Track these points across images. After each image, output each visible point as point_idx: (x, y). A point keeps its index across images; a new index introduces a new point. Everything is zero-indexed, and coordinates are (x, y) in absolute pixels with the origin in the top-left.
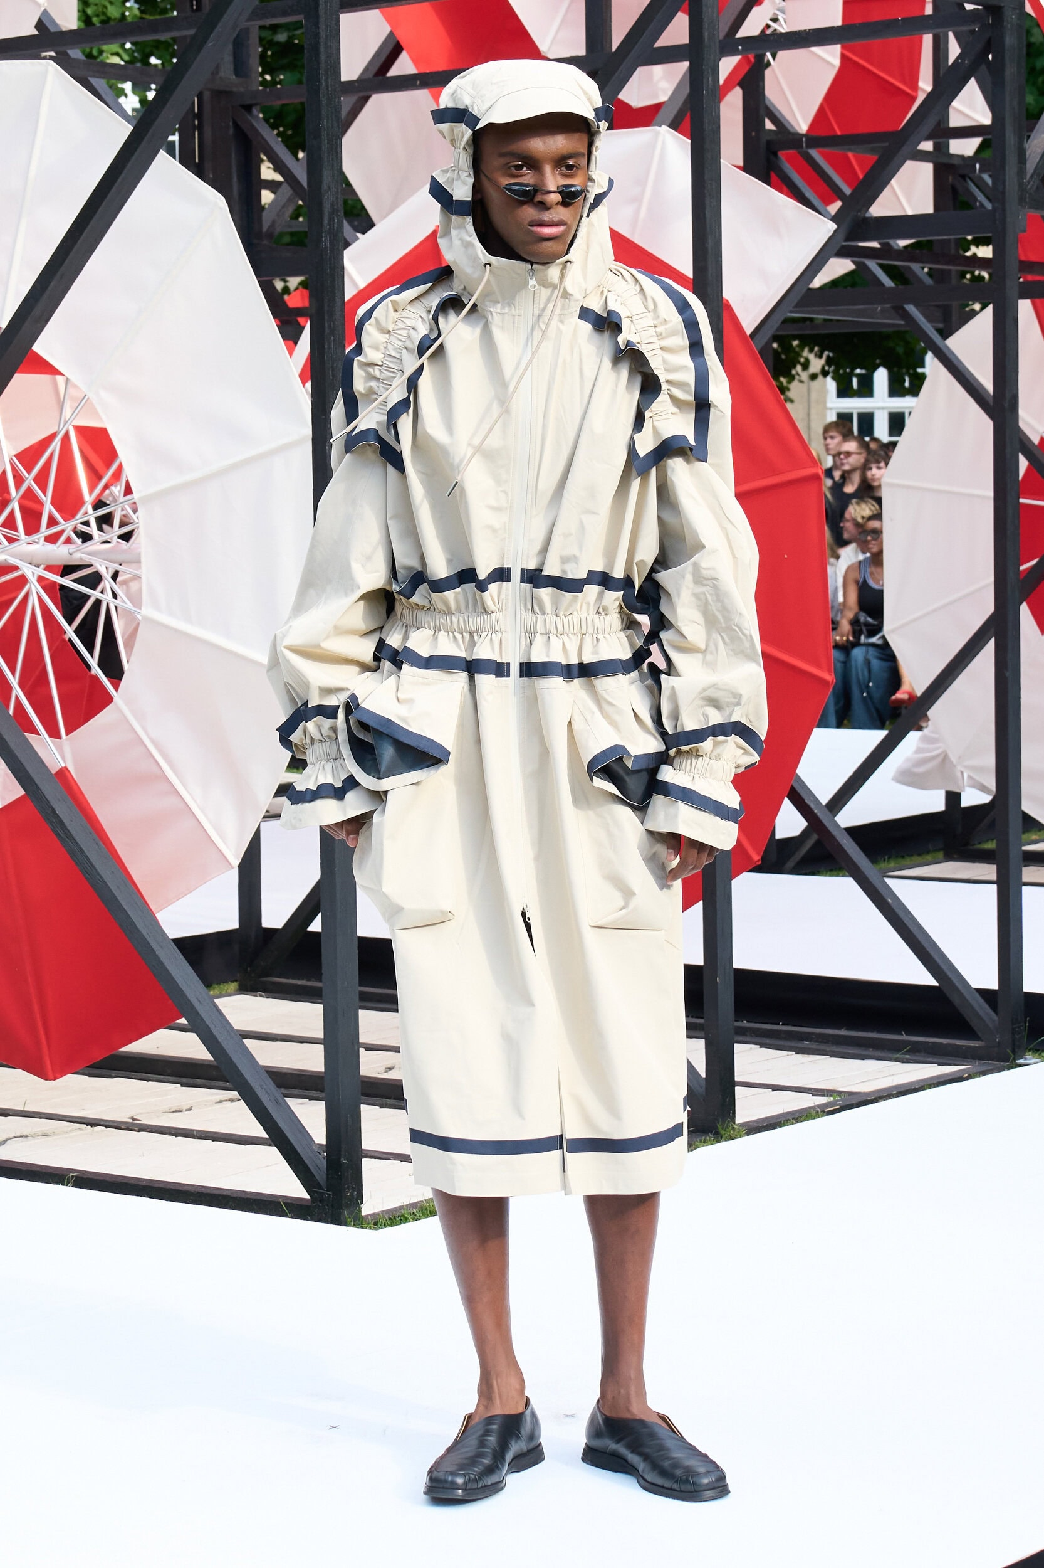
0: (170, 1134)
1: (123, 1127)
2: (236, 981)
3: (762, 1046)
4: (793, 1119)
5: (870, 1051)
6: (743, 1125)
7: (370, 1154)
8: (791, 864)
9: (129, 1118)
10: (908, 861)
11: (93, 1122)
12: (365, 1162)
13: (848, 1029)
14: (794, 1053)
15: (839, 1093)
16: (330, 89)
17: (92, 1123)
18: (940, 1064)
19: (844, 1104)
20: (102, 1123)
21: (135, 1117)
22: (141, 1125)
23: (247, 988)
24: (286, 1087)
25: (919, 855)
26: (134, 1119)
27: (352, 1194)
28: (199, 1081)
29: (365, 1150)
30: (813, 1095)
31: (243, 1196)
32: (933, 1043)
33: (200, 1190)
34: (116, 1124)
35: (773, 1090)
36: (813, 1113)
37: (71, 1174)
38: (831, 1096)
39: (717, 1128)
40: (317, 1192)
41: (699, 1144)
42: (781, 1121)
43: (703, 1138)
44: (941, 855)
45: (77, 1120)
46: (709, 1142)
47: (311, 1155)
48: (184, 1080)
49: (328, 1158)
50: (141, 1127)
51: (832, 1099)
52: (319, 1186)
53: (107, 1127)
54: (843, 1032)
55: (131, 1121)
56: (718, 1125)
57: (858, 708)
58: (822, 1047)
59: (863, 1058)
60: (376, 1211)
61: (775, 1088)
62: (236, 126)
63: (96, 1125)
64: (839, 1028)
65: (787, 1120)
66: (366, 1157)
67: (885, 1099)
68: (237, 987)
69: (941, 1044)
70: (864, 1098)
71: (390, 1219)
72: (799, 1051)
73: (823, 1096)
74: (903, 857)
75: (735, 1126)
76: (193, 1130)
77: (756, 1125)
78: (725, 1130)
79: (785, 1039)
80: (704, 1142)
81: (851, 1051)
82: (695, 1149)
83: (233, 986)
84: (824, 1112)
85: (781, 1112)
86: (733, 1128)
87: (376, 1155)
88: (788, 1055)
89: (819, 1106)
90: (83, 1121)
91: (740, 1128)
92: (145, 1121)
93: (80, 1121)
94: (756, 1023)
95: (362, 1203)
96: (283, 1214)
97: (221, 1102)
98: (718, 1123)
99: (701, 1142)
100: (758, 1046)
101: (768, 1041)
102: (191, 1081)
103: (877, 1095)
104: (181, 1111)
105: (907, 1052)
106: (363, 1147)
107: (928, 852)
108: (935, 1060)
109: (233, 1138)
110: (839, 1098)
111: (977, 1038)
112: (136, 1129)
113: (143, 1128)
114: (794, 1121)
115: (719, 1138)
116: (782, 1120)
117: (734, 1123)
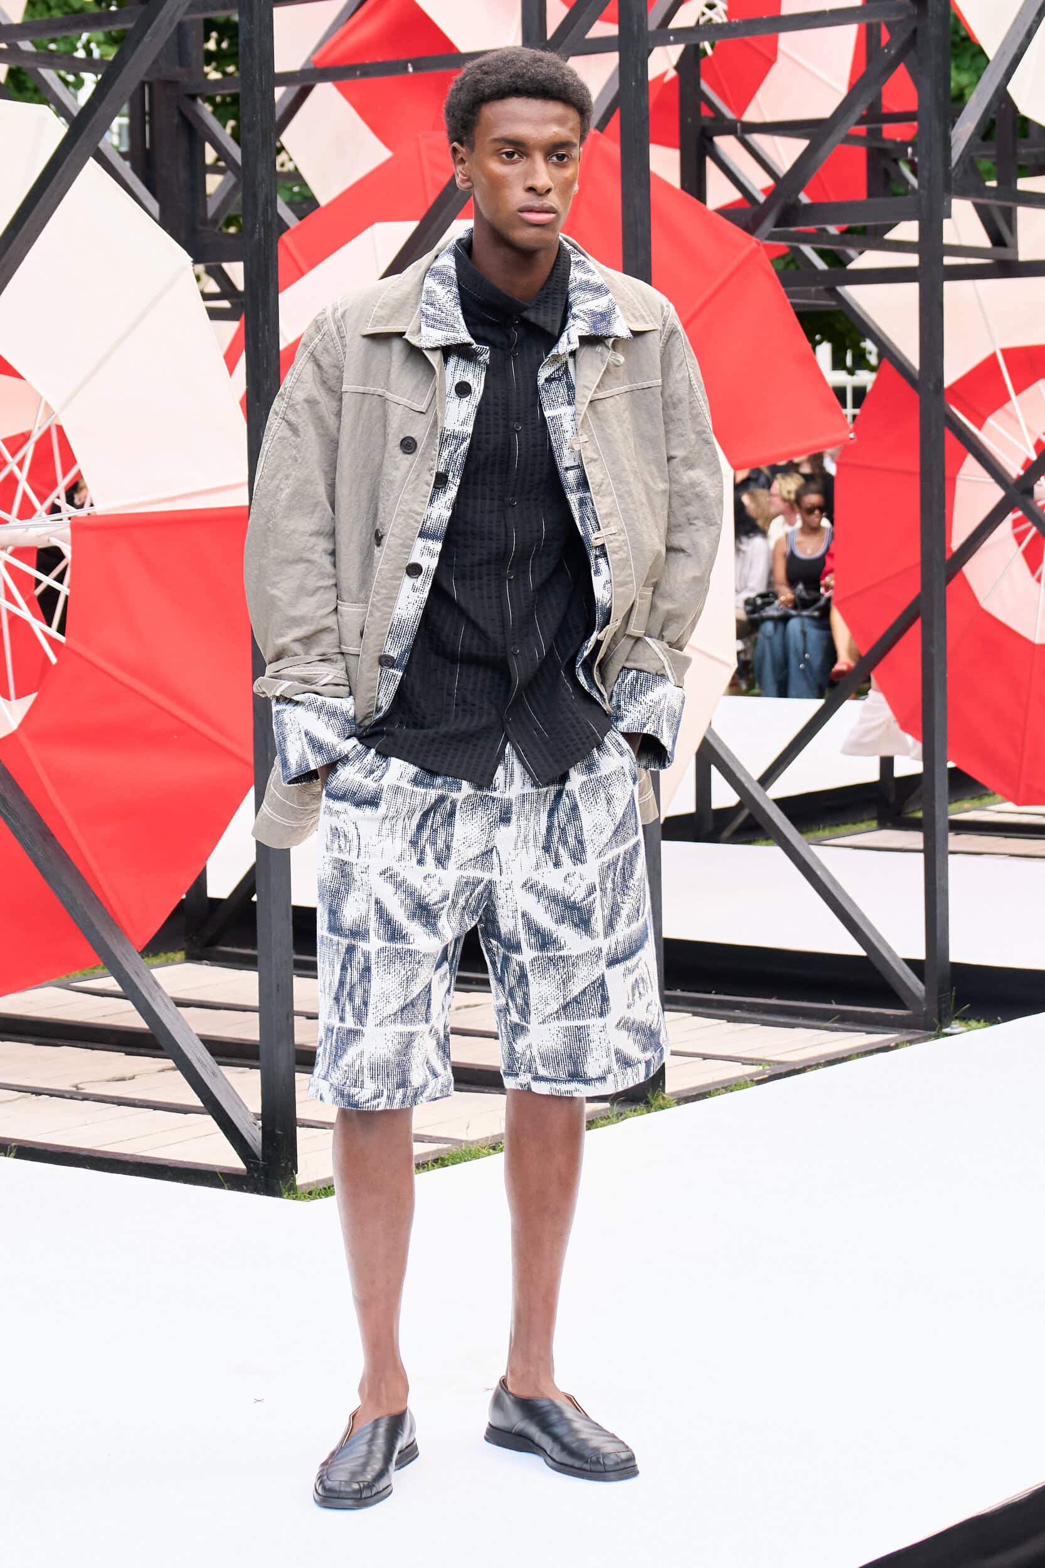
0: (113, 1103)
1: (68, 1096)
2: (182, 949)
3: (695, 1014)
4: (723, 1088)
5: (800, 1021)
6: (672, 1094)
7: (307, 1123)
8: (726, 834)
9: (74, 1087)
10: (842, 829)
11: (39, 1091)
12: (300, 1132)
13: (779, 998)
14: (725, 1021)
15: (768, 1062)
16: (264, 83)
17: (37, 1092)
18: (868, 1033)
19: (773, 1073)
20: (46, 1092)
21: (80, 1086)
22: (85, 1094)
23: (194, 957)
24: (222, 1056)
25: (854, 823)
26: (78, 1089)
27: (286, 1164)
28: (142, 1051)
29: (300, 1119)
30: (743, 1064)
31: (181, 1166)
32: (862, 1013)
33: (139, 1160)
34: (60, 1093)
35: (704, 1059)
36: (742, 1081)
37: (13, 1144)
38: (760, 1065)
39: (647, 1097)
40: (254, 1163)
41: (629, 1113)
42: (710, 1092)
43: (633, 1108)
44: (874, 824)
45: (21, 1089)
46: (639, 1112)
47: (247, 1126)
48: (129, 1049)
49: (263, 1128)
50: (85, 1097)
51: (761, 1068)
52: (255, 1156)
53: (51, 1095)
54: (774, 1001)
55: (74, 1089)
56: (649, 1095)
57: (795, 680)
58: (753, 1016)
59: (793, 1026)
60: (310, 1181)
61: (705, 1057)
62: (182, 115)
63: (40, 1094)
64: (770, 998)
65: (717, 1090)
66: (303, 1126)
67: (813, 1068)
68: (183, 956)
69: (870, 1013)
70: (792, 1068)
71: (325, 1188)
72: (731, 1020)
73: (753, 1065)
74: (837, 825)
75: (665, 1096)
76: (134, 1099)
77: (685, 1095)
78: (655, 1100)
79: (717, 1008)
80: (635, 1112)
81: (782, 1020)
82: (626, 1118)
83: (180, 955)
84: (752, 1081)
85: (710, 1081)
86: (663, 1098)
87: (313, 1124)
88: (720, 1024)
89: (748, 1075)
90: (28, 1090)
91: (670, 1098)
92: (89, 1090)
93: (25, 1089)
94: (689, 991)
95: (296, 1173)
96: (220, 1185)
97: (163, 1070)
98: (648, 1092)
99: (631, 1111)
100: (690, 1015)
101: (700, 1010)
102: (135, 1050)
103: (806, 1064)
104: (123, 1079)
105: (837, 1021)
106: (297, 1117)
107: (862, 821)
108: (864, 1029)
109: (174, 1107)
110: (768, 1067)
111: (905, 1008)
112: (80, 1098)
113: (86, 1098)
114: (723, 1090)
115: (649, 1106)
116: (712, 1089)
117: (664, 1092)
